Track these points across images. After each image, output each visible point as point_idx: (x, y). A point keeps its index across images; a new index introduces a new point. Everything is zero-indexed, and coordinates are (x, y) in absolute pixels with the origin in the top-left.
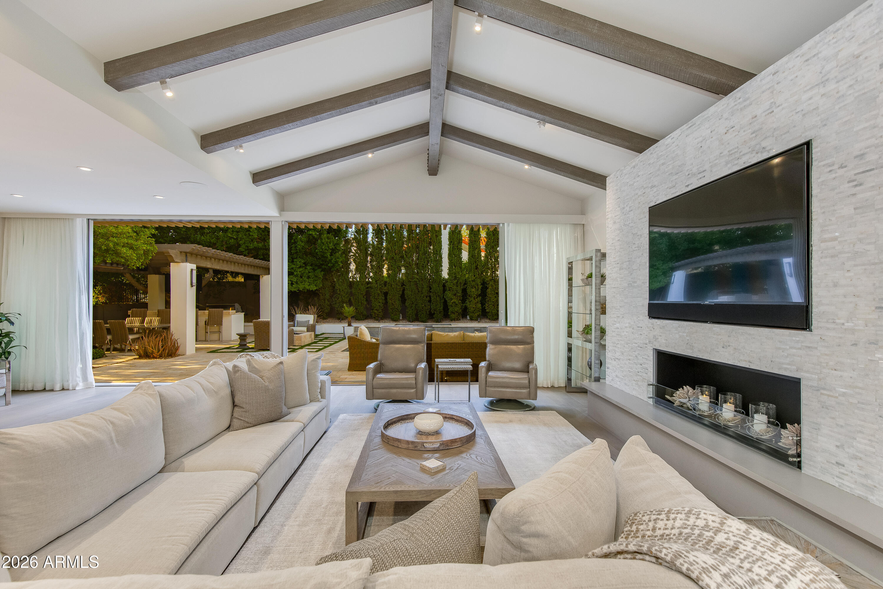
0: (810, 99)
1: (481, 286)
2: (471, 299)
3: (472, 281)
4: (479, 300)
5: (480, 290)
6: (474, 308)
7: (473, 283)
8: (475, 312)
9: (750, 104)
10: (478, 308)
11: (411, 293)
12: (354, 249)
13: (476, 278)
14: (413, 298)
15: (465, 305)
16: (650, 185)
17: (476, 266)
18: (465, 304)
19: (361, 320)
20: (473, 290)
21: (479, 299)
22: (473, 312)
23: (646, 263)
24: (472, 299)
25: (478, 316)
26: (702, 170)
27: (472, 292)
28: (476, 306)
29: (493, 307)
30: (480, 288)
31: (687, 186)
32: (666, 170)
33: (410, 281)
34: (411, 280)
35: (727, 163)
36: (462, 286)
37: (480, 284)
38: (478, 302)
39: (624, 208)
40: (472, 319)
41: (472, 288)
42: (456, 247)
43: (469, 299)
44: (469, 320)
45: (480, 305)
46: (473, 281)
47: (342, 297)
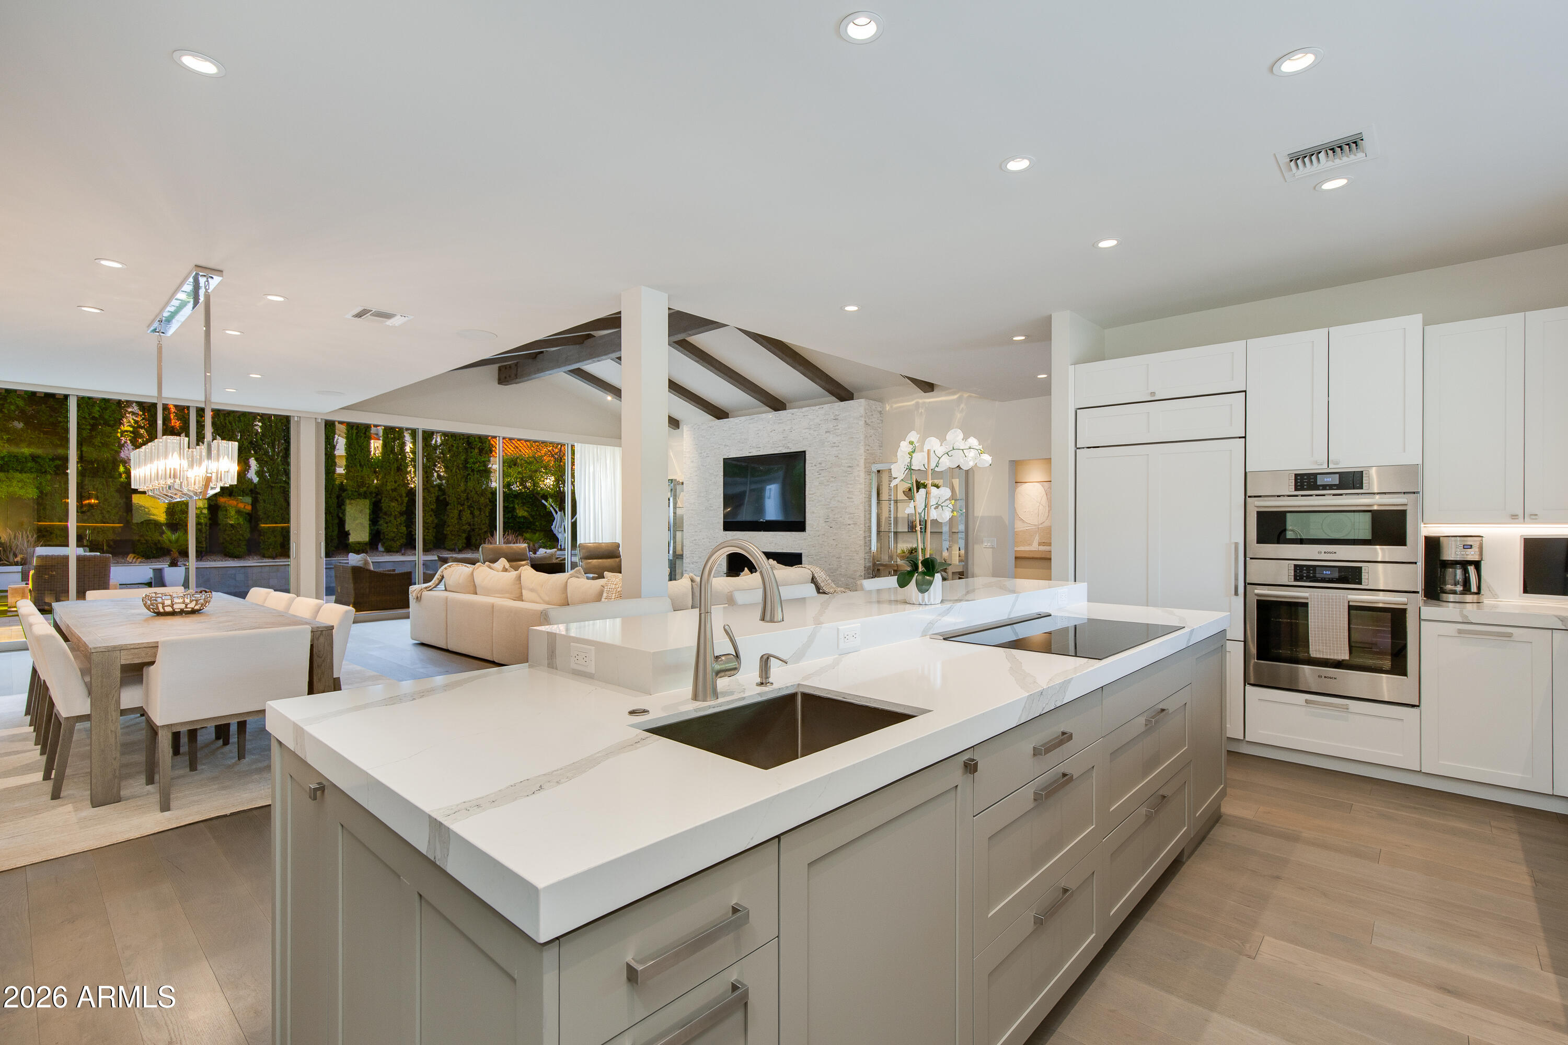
0: (805, 433)
1: (407, 499)
2: (388, 519)
3: (392, 490)
4: (403, 520)
5: (405, 504)
6: (394, 532)
7: (394, 493)
8: (396, 539)
9: (782, 423)
10: (401, 533)
11: (272, 507)
12: (133, 419)
13: (398, 486)
14: (278, 516)
15: (378, 529)
16: (724, 444)
17: (397, 467)
18: (377, 527)
19: (154, 557)
20: (393, 504)
21: (403, 518)
22: (393, 540)
23: (721, 494)
24: (392, 518)
25: (401, 546)
26: (758, 446)
27: (391, 507)
28: (397, 529)
29: (427, 531)
30: (405, 501)
31: (750, 453)
32: (736, 438)
33: (272, 487)
34: (273, 485)
35: (772, 448)
36: (374, 498)
37: (404, 495)
38: (401, 524)
39: (701, 453)
40: (389, 551)
41: (392, 501)
42: (362, 434)
43: (384, 518)
44: (383, 552)
45: (405, 528)
46: (394, 490)
47: (102, 513)
